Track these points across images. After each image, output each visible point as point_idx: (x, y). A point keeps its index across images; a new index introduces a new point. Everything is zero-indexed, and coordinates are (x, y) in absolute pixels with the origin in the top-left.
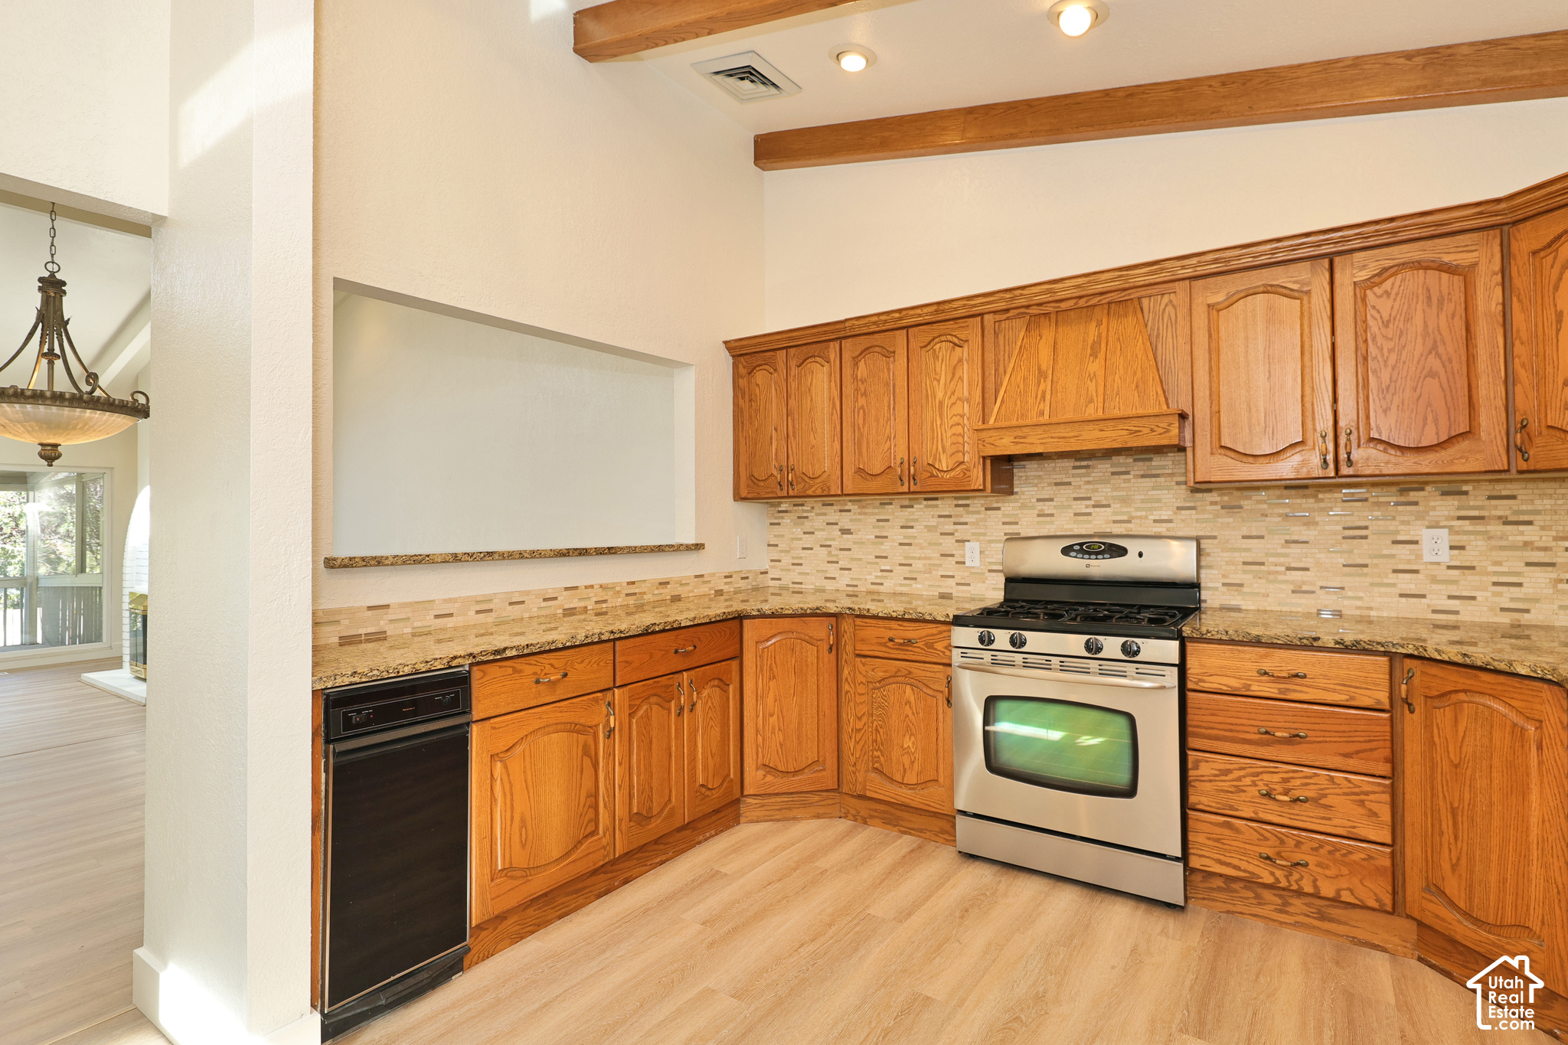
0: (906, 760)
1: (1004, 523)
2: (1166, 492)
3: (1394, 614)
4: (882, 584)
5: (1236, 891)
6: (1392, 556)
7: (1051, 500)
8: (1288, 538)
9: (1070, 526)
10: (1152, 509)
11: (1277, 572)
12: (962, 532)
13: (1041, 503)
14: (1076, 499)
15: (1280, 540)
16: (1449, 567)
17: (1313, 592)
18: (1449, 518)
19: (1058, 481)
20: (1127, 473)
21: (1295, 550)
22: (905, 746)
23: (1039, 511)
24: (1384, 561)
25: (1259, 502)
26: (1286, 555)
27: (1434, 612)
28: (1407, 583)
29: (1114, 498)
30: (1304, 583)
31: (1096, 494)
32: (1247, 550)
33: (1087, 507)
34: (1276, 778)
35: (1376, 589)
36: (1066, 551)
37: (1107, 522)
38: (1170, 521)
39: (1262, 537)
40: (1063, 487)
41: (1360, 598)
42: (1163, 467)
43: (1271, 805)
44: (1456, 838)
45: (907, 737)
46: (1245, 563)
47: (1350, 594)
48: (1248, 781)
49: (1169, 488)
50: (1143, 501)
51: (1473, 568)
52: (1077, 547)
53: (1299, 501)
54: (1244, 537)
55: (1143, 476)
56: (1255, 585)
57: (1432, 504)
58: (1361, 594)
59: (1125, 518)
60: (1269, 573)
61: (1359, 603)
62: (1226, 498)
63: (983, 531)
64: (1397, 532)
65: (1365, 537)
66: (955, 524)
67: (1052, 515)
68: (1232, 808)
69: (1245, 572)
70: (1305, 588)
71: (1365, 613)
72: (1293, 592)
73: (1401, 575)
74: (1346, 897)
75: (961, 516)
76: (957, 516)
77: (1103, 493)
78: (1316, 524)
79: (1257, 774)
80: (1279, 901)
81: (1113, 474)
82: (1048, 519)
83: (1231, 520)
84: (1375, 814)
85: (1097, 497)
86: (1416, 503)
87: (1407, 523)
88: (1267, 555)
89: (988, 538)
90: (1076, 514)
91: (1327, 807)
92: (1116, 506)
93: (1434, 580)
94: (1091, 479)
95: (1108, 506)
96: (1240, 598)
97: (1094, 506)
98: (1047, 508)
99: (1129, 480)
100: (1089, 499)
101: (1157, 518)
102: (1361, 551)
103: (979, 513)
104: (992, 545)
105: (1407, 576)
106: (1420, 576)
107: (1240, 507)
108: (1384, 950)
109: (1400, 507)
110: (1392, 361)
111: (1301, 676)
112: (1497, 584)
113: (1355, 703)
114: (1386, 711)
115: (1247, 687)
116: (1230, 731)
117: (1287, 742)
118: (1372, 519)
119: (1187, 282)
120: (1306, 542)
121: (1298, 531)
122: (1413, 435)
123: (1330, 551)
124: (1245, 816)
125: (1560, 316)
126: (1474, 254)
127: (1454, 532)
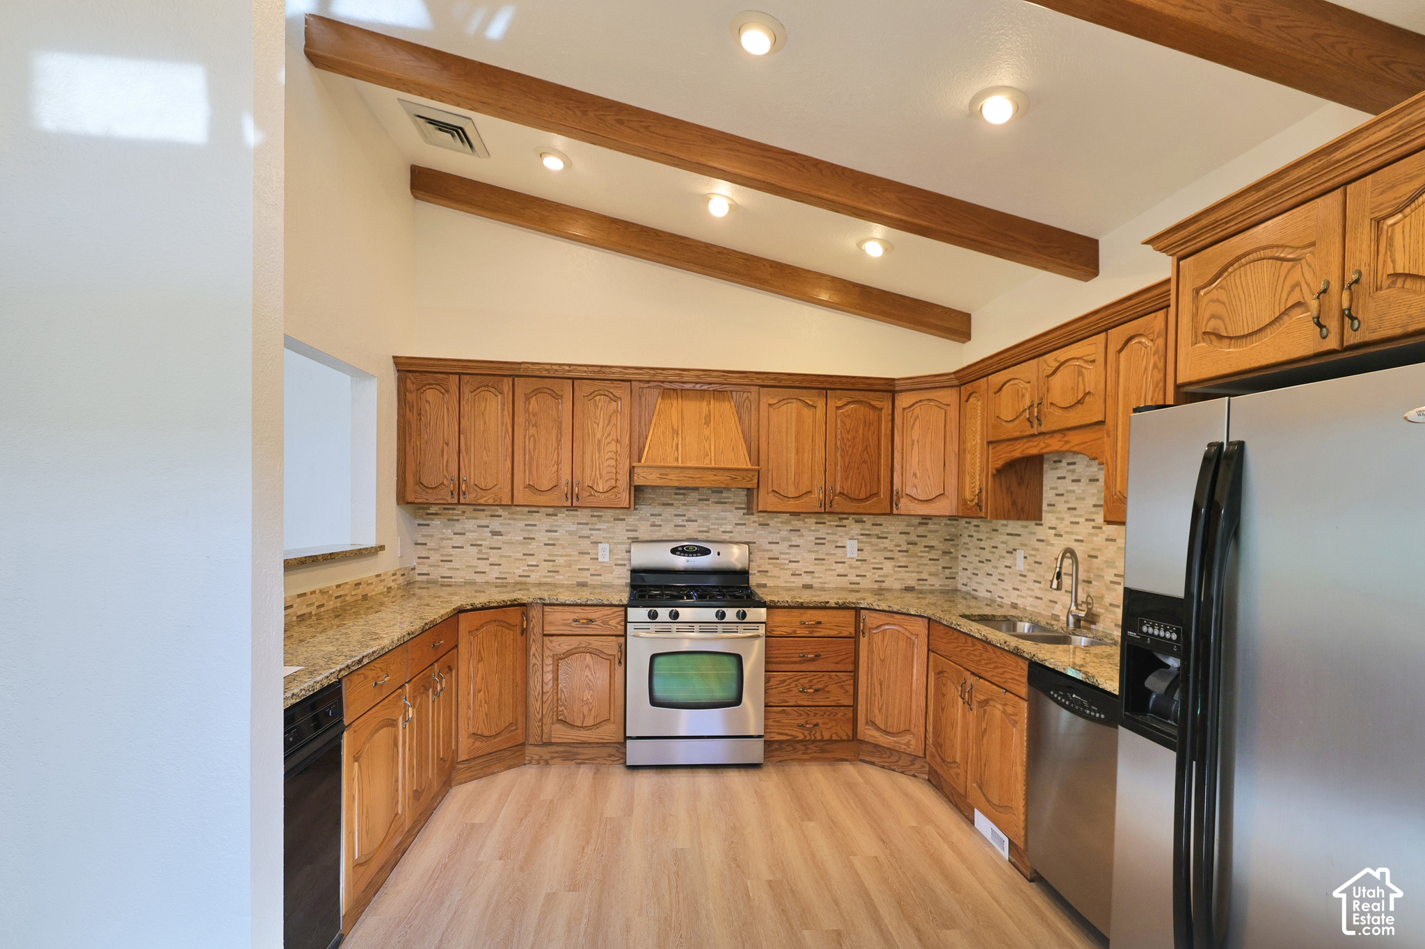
0: (585, 709)
1: (627, 531)
2: (729, 513)
3: (835, 586)
4: (529, 576)
5: (784, 748)
6: (834, 554)
7: (660, 515)
8: (790, 544)
9: (672, 534)
10: (722, 524)
11: (785, 564)
12: (596, 535)
13: (653, 517)
14: (676, 515)
15: (786, 544)
16: (857, 560)
17: (800, 575)
18: (858, 535)
19: (665, 502)
20: (708, 500)
21: (793, 550)
22: (585, 699)
23: (652, 522)
24: (832, 557)
25: (777, 522)
26: (789, 554)
27: (850, 583)
28: (840, 569)
29: (699, 516)
30: (797, 569)
31: (689, 513)
32: (771, 551)
33: (683, 521)
34: (806, 680)
35: (828, 572)
36: (674, 551)
37: (695, 532)
38: (731, 532)
39: (778, 543)
40: (668, 507)
41: (821, 578)
42: (729, 498)
43: (805, 696)
44: (881, 696)
45: (587, 692)
46: (769, 559)
47: (817, 575)
48: (793, 685)
49: (731, 511)
50: (716, 519)
51: (865, 560)
52: (680, 549)
53: (796, 522)
54: (770, 543)
55: (717, 503)
56: (774, 572)
57: (852, 527)
58: (822, 575)
59: (706, 529)
60: (781, 564)
61: (820, 580)
62: (761, 519)
63: (612, 535)
64: (837, 542)
65: (824, 544)
66: (590, 529)
67: (660, 526)
68: (786, 701)
69: (769, 564)
70: (797, 573)
71: (823, 585)
72: (792, 575)
73: (839, 565)
74: (835, 738)
75: (596, 524)
76: (593, 524)
77: (693, 512)
78: (803, 536)
79: (798, 680)
80: (804, 748)
81: (699, 500)
82: (658, 528)
83: (763, 532)
84: (847, 691)
85: (690, 515)
86: (845, 526)
87: (841, 536)
88: (781, 553)
89: (615, 541)
90: (675, 526)
91: (828, 692)
92: (700, 521)
93: (851, 567)
94: (686, 502)
95: (696, 521)
96: (766, 579)
97: (687, 521)
98: (657, 521)
99: (708, 505)
100: (684, 515)
101: (724, 530)
102: (822, 551)
103: (609, 522)
104: (619, 546)
105: (841, 565)
106: (846, 565)
107: (768, 525)
108: (847, 760)
109: (839, 528)
110: (850, 453)
111: (819, 623)
112: (874, 568)
113: (841, 635)
114: (853, 638)
115: (795, 632)
116: (786, 657)
117: (812, 660)
118: (827, 534)
119: (758, 387)
120: (798, 546)
121: (796, 540)
122: (857, 492)
123: (809, 551)
124: (792, 704)
125: (913, 441)
126: (882, 403)
127: (859, 542)
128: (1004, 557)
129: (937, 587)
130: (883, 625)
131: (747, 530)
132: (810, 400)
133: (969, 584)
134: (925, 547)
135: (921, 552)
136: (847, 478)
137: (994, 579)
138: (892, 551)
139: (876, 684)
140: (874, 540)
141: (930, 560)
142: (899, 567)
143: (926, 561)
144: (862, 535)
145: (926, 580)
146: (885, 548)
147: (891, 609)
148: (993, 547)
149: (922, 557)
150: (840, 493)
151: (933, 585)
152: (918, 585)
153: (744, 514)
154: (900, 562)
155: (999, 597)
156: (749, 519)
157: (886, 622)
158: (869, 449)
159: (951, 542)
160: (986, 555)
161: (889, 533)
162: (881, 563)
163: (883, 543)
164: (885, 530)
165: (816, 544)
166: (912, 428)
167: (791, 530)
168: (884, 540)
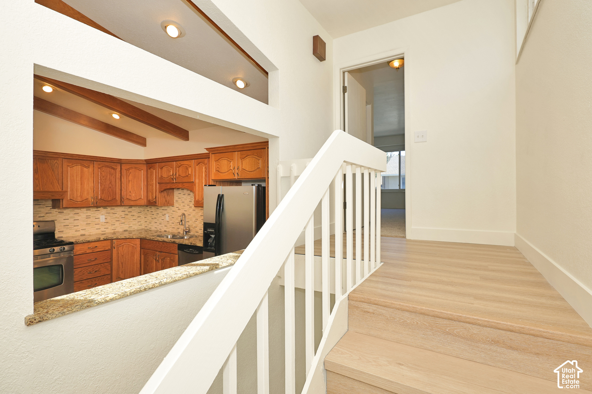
2: (43, 209)
3: (95, 233)
6: (95, 221)
8: (74, 219)
10: (39, 214)
11: (72, 227)
15: (72, 219)
16: (105, 223)
17: (79, 231)
21: (76, 221)
26: (74, 223)
27: (102, 231)
28: (97, 227)
30: (78, 229)
32: (65, 223)
34: (91, 269)
35: (92, 228)
38: (44, 217)
39: (68, 219)
41: (89, 231)
43: (90, 274)
44: (122, 267)
46: (64, 226)
47: (87, 230)
48: (85, 271)
49: (43, 208)
51: (108, 222)
53: (77, 211)
54: (64, 220)
56: (66, 231)
57: (102, 210)
58: (89, 230)
60: (70, 227)
61: (89, 232)
62: (60, 210)
64: (96, 216)
65: (90, 218)
68: (82, 278)
69: (64, 228)
70: (78, 230)
71: (90, 234)
72: (75, 231)
73: (96, 225)
78: (80, 215)
79: (88, 269)
83: (61, 215)
84: (108, 269)
86: (99, 210)
87: (98, 214)
88: (70, 223)
91: (100, 271)
93: (102, 225)
96: (63, 234)
101: (40, 216)
102: (89, 221)
105: (98, 225)
106: (100, 225)
107: (63, 212)
109: (97, 211)
110: (104, 184)
111: (96, 247)
112: (111, 225)
113: (105, 250)
114: (110, 250)
115: (86, 252)
116: (82, 262)
117: (94, 261)
118: (92, 214)
119: (62, 159)
120: (78, 220)
121: (76, 217)
122: (107, 198)
123: (83, 221)
124: (85, 279)
125: (129, 181)
126: (116, 167)
127: (105, 216)
128: (161, 217)
129: (136, 229)
130: (123, 243)
131: (52, 215)
132: (87, 165)
133: (148, 226)
134: (131, 215)
135: (130, 217)
136: (103, 194)
137: (158, 224)
138: (118, 218)
139: (120, 264)
140: (111, 215)
141: (133, 220)
142: (122, 223)
143: (132, 220)
144: (106, 213)
145: (132, 227)
146: (116, 217)
147: (126, 238)
148: (157, 214)
149: (130, 219)
150: (100, 199)
151: (134, 228)
152: (129, 229)
153: (51, 209)
154: (122, 221)
155: (160, 229)
156: (53, 211)
157: (124, 242)
158: (112, 183)
159: (140, 213)
160: (154, 216)
161: (117, 212)
162: (114, 223)
163: (115, 215)
164: (116, 211)
165: (86, 218)
166: (129, 176)
167: (75, 214)
168: (115, 214)
